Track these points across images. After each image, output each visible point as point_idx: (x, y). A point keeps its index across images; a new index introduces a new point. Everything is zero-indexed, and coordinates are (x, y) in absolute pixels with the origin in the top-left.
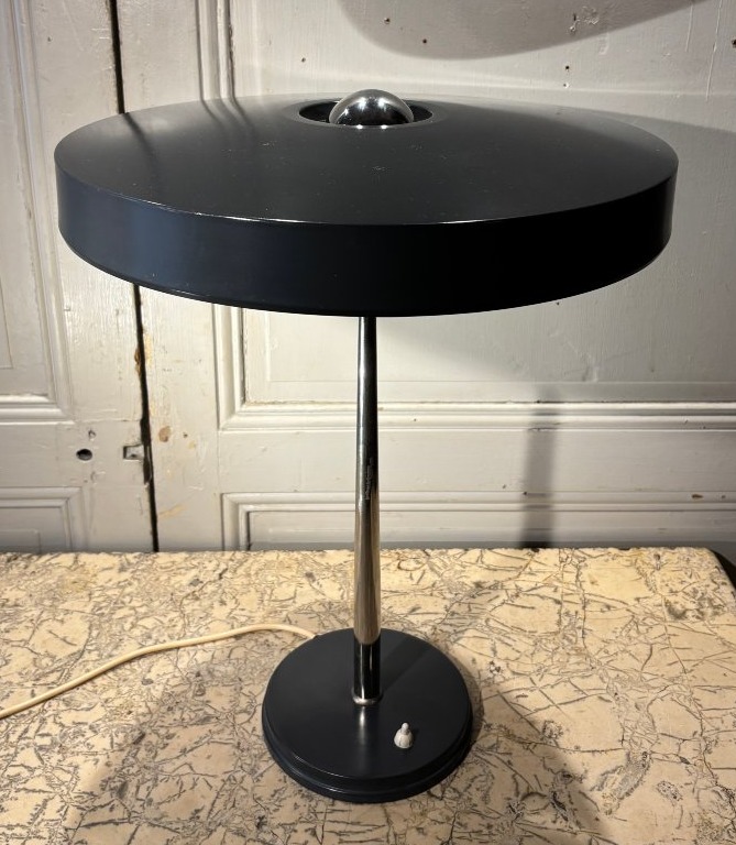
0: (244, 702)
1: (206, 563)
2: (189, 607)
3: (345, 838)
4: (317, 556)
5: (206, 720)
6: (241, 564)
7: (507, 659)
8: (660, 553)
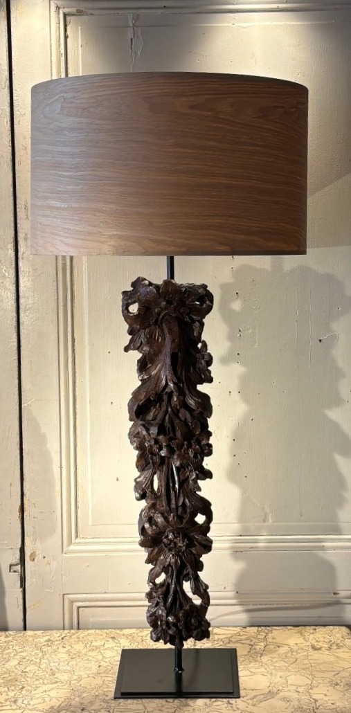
0: (75, 677)
1: (54, 634)
2: (45, 649)
4: (118, 631)
5: (56, 682)
6: (74, 634)
8: (317, 629)
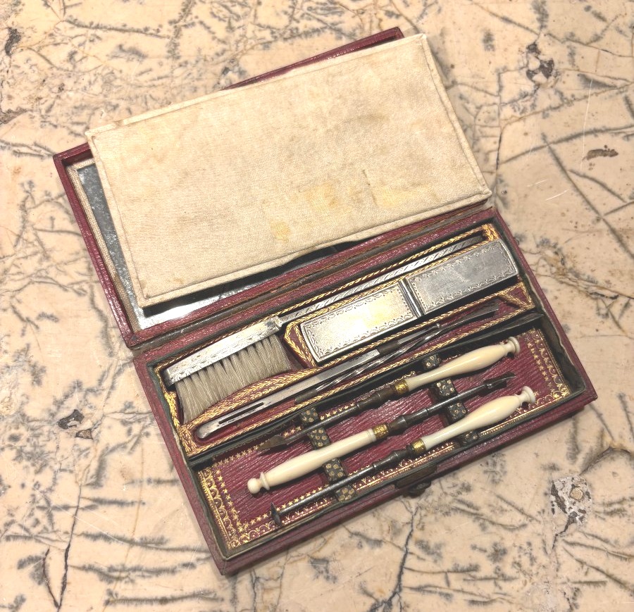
3: (122, 589)
7: (571, 37)
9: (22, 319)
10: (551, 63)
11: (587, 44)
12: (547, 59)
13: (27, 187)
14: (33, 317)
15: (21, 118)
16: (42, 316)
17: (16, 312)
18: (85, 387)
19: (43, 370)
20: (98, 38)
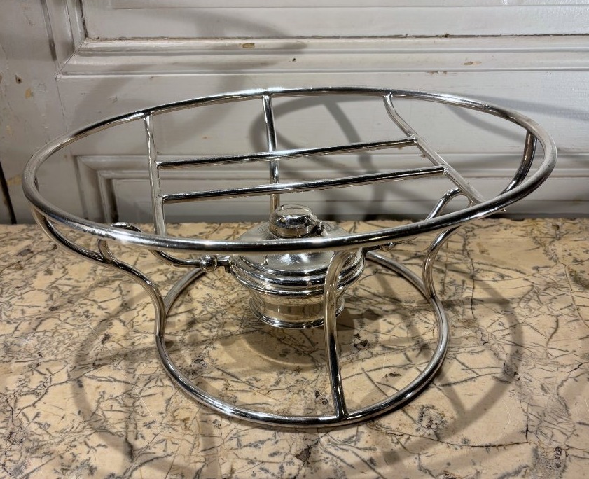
7: (376, 331)
8: (559, 223)
9: (89, 447)
10: (366, 341)
11: (384, 334)
12: (364, 339)
13: (102, 393)
14: (94, 445)
15: (104, 367)
16: (99, 445)
17: (86, 444)
18: (116, 476)
19: (95, 469)
20: (147, 337)
